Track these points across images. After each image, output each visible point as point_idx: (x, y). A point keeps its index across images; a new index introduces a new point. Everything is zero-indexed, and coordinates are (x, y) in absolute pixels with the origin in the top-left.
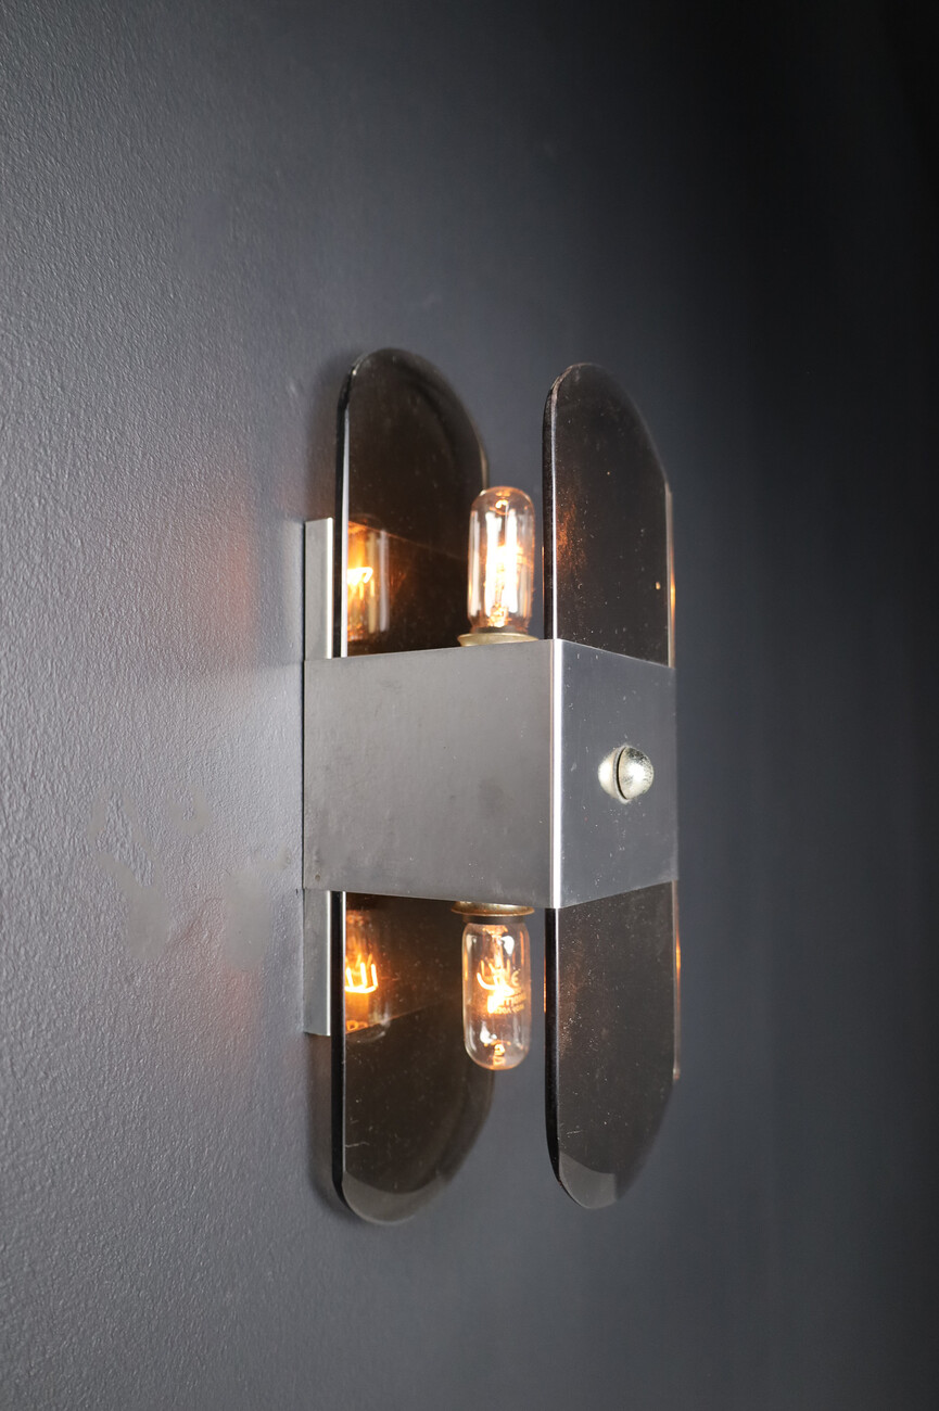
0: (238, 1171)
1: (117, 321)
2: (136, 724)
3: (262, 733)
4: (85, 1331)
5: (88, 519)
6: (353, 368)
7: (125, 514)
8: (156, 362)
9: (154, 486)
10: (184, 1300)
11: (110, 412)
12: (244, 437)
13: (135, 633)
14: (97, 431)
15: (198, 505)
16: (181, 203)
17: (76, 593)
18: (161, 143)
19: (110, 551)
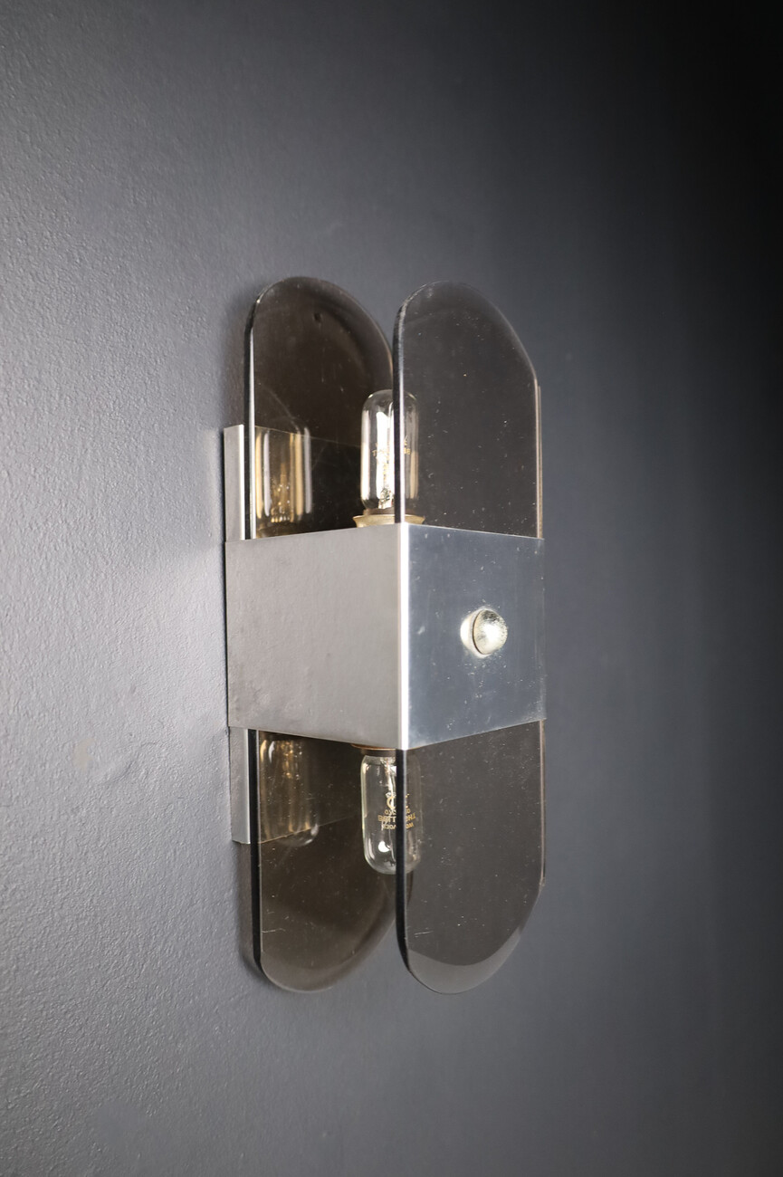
0: (183, 952)
1: (28, 289)
2: (68, 612)
3: (186, 609)
4: (53, 1076)
5: (12, 453)
6: (258, 298)
7: (46, 446)
8: (67, 318)
9: (72, 420)
10: (139, 1051)
11: (26, 365)
12: (155, 369)
13: (62, 540)
14: (16, 382)
15: (114, 431)
16: (82, 181)
17: (6, 515)
18: (59, 134)
19: (35, 477)
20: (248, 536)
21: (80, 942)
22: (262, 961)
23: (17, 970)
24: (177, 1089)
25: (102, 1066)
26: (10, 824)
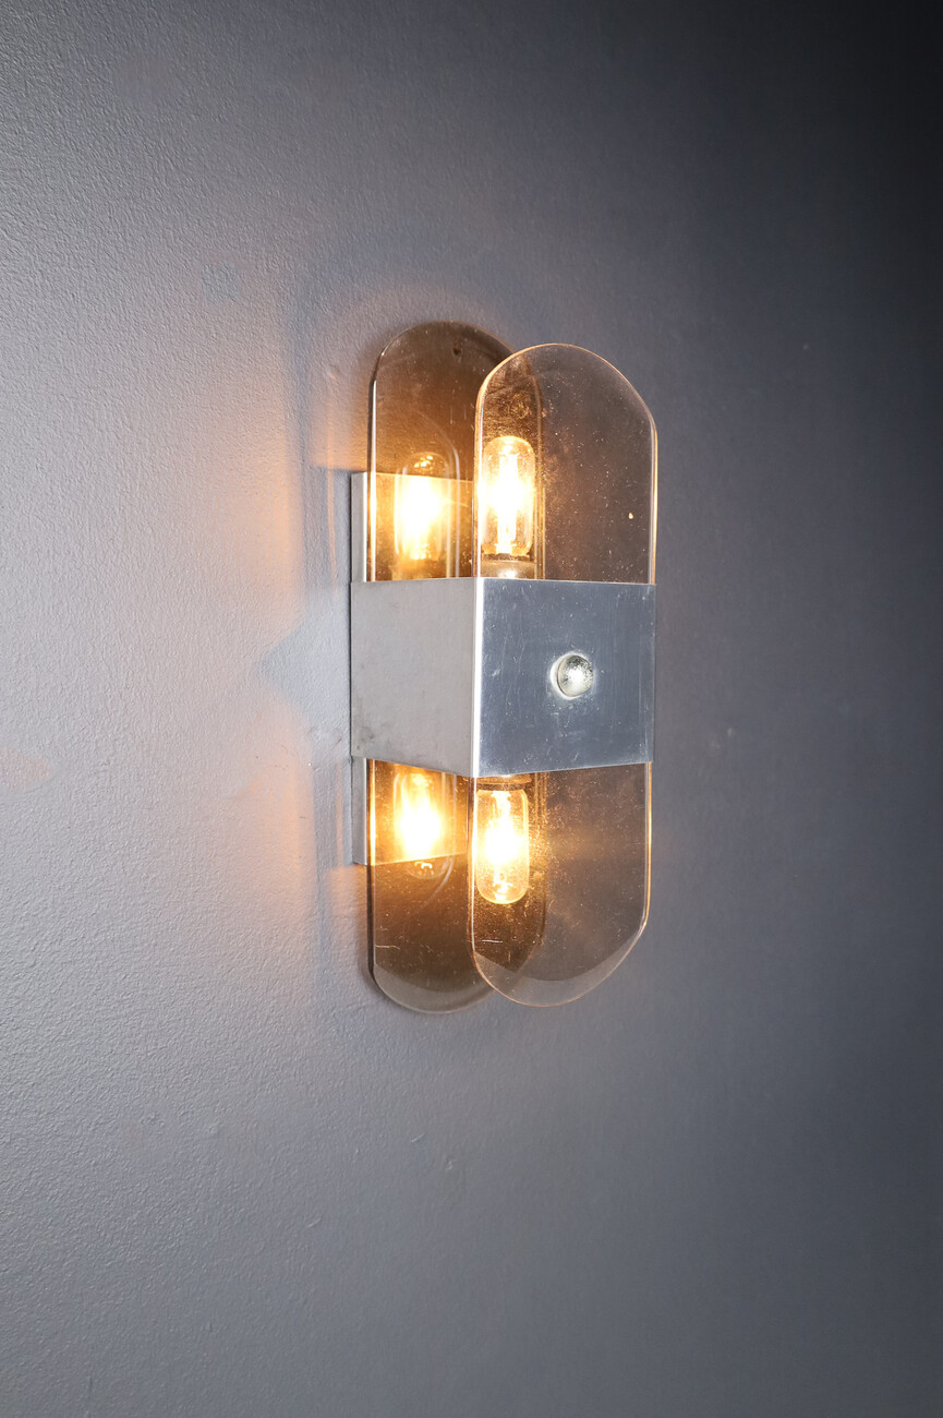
6: (383, 351)
20: (369, 579)
21: (209, 931)
22: (374, 972)
23: (156, 945)
24: (295, 1075)
25: (226, 1039)
26: (151, 824)
